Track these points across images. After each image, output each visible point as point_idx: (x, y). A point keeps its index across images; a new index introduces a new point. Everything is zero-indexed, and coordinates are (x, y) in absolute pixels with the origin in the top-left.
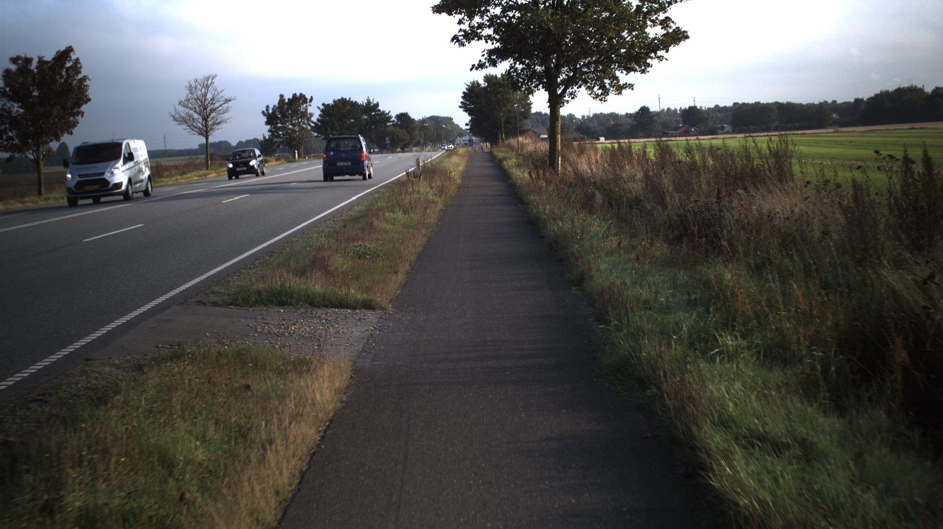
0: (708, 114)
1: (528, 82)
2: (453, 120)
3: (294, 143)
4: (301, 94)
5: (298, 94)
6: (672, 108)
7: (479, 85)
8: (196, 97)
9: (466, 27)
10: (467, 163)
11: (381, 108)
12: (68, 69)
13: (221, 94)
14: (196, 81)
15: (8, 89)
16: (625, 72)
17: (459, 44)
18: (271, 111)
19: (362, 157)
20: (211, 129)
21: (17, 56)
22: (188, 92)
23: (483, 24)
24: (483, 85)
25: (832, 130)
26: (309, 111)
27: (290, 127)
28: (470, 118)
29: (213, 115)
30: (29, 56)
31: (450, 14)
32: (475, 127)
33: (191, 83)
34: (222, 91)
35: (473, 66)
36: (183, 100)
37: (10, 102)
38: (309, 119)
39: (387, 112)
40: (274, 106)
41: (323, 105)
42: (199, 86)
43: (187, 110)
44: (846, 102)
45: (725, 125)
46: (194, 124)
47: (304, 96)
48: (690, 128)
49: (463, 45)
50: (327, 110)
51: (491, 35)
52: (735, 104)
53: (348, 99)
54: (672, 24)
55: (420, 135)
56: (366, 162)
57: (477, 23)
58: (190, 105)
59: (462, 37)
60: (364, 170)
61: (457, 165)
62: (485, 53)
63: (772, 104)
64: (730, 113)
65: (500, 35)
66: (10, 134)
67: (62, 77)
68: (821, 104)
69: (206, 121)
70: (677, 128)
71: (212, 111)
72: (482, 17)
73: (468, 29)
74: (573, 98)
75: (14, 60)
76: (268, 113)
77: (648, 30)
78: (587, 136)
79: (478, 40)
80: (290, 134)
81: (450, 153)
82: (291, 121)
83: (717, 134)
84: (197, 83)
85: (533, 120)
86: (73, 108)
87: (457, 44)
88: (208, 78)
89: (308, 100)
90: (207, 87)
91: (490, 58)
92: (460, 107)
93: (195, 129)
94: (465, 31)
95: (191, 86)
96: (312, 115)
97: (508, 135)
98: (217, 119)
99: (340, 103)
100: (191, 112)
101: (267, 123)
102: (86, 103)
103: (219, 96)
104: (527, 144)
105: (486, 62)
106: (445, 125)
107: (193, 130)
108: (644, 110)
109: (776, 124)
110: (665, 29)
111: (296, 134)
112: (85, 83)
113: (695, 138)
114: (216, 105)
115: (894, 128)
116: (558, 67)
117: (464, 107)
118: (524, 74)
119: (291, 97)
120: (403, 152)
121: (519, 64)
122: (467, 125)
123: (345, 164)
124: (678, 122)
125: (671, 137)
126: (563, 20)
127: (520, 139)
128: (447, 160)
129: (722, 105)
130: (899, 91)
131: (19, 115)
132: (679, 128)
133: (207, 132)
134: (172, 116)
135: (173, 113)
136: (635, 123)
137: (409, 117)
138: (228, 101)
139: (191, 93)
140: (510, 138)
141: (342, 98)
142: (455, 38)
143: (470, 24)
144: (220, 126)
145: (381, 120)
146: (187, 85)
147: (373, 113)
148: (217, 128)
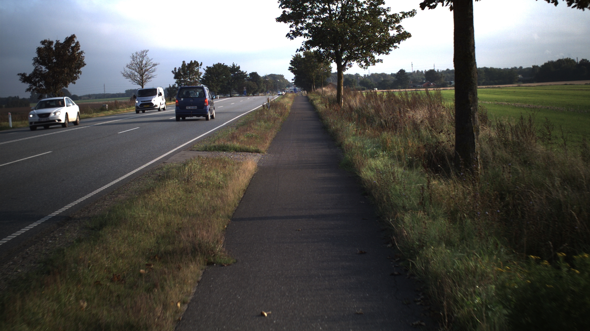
0: (441, 74)
1: (326, 58)
2: (284, 77)
4: (195, 61)
5: (193, 62)
6: (420, 70)
7: (300, 57)
8: (136, 63)
9: (294, 29)
10: (293, 102)
11: (241, 69)
12: (72, 47)
13: (151, 61)
14: (136, 53)
15: (39, 58)
16: (378, 54)
18: (177, 71)
19: (205, 102)
20: (145, 81)
21: (45, 40)
22: (132, 60)
23: (303, 27)
24: (303, 57)
26: (199, 71)
27: (189, 80)
28: (294, 76)
29: (146, 73)
30: (51, 40)
31: (285, 22)
32: (298, 81)
33: (133, 54)
34: (152, 59)
35: (298, 49)
36: (129, 64)
37: (40, 66)
38: (199, 76)
39: (245, 72)
40: (179, 68)
41: (207, 67)
42: (138, 56)
43: (131, 70)
44: (528, 68)
45: (452, 82)
46: (135, 78)
47: (197, 62)
48: (430, 83)
49: (292, 39)
50: (209, 70)
51: (307, 34)
53: (222, 64)
54: (402, 30)
55: (264, 86)
56: (209, 107)
57: (300, 27)
58: (133, 68)
59: (292, 35)
60: (207, 112)
61: (288, 102)
62: (304, 43)
65: (312, 34)
66: (41, 83)
67: (69, 52)
68: (512, 69)
69: (142, 77)
70: (422, 83)
71: (146, 71)
72: (302, 24)
73: (295, 30)
74: (350, 67)
75: (43, 42)
77: (390, 32)
78: (367, 87)
79: (300, 36)
80: (188, 84)
81: (283, 97)
82: (189, 77)
83: (447, 87)
85: (333, 77)
86: (76, 69)
87: (289, 38)
88: (143, 52)
89: (199, 65)
90: (143, 57)
91: (306, 46)
92: (289, 69)
93: (136, 81)
94: (293, 31)
95: (133, 56)
96: (201, 73)
97: (317, 87)
98: (149, 75)
99: (217, 66)
100: (133, 71)
101: (175, 78)
102: (83, 66)
103: (150, 62)
104: (327, 91)
106: (279, 79)
108: (402, 72)
109: (484, 81)
110: (399, 32)
111: (192, 84)
112: (82, 55)
113: (433, 89)
114: (148, 67)
116: (342, 51)
117: (291, 69)
118: (324, 54)
119: (189, 63)
120: (254, 96)
121: (322, 49)
122: (293, 80)
123: (193, 108)
124: (423, 79)
125: (418, 88)
126: (345, 26)
127: (324, 89)
128: (282, 100)
129: (451, 69)
131: (46, 73)
132: (423, 83)
133: (142, 83)
135: (123, 72)
136: (396, 79)
137: (258, 75)
138: (155, 65)
139: (134, 61)
141: (219, 63)
142: (288, 35)
143: (296, 27)
144: (150, 80)
145: (241, 77)
146: (131, 55)
147: (236, 72)
148: (148, 81)
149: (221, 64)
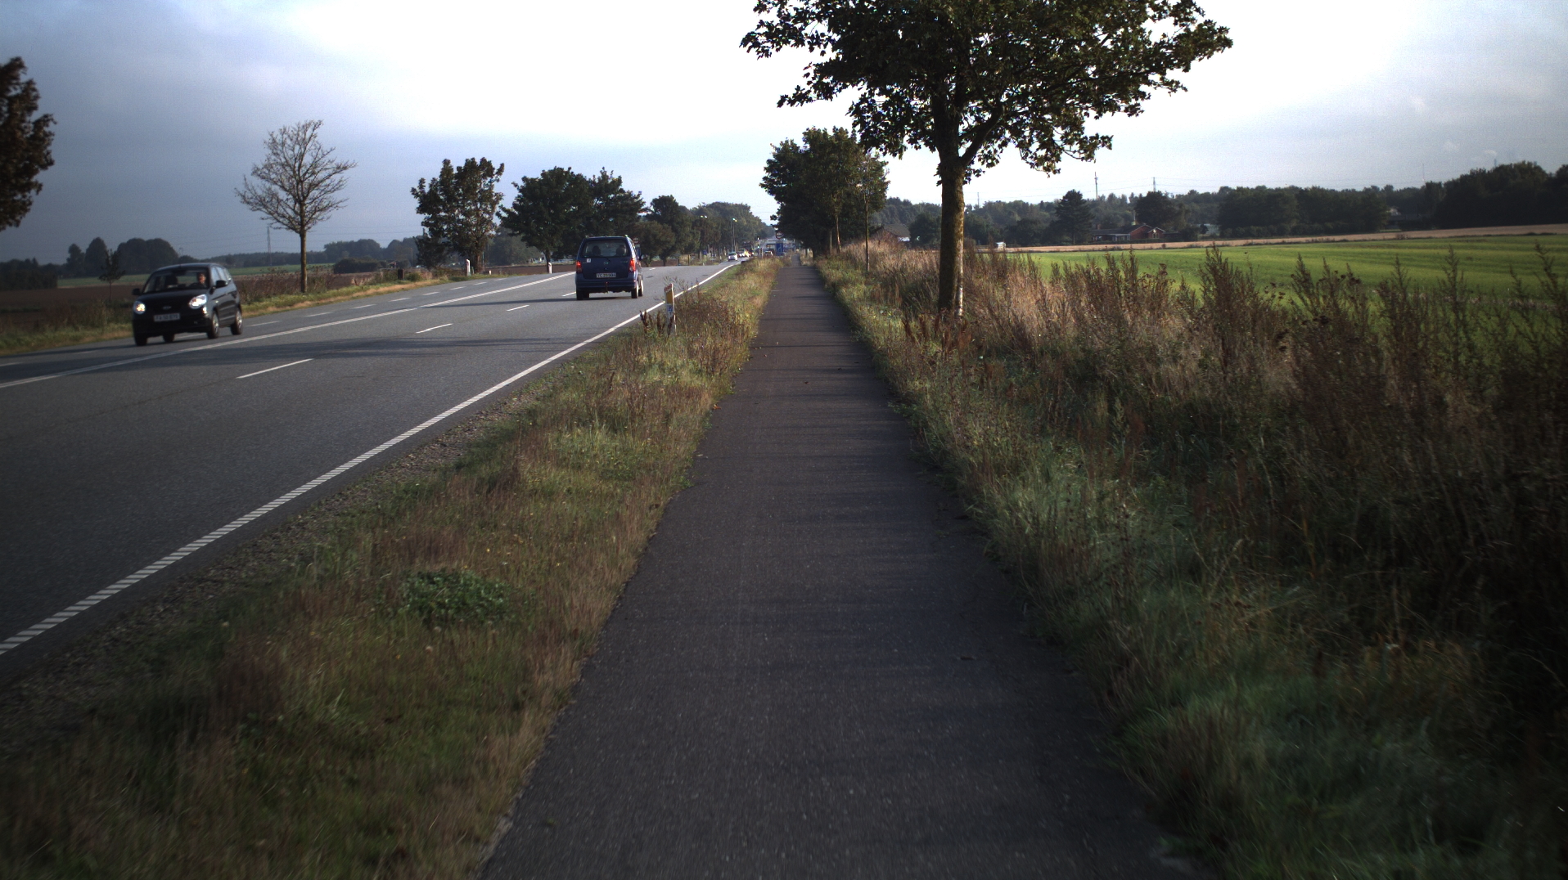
0: (1180, 205)
1: (894, 132)
2: (751, 210)
3: (468, 246)
4: (483, 160)
5: (477, 161)
6: (1118, 195)
7: (795, 147)
8: (283, 161)
9: (771, 16)
10: (772, 288)
11: (626, 186)
12: (12, 100)
13: (329, 157)
14: (284, 132)
16: (1093, 113)
17: (758, 52)
18: (427, 189)
19: (631, 265)
20: (310, 218)
22: (270, 152)
23: (806, 12)
24: (802, 148)
25: (1392, 236)
26: (495, 190)
27: (461, 217)
28: (778, 205)
29: (314, 193)
32: (787, 223)
33: (274, 136)
34: (332, 150)
35: (784, 97)
36: (261, 167)
38: (496, 204)
39: (635, 193)
40: (434, 180)
41: (524, 179)
42: (288, 141)
43: (268, 185)
44: (1408, 188)
45: (1208, 225)
46: (281, 210)
47: (489, 163)
48: (1150, 229)
49: (767, 54)
50: (531, 190)
51: (822, 35)
52: (1224, 189)
53: (566, 169)
55: (694, 234)
56: (636, 273)
57: (796, 9)
58: (273, 176)
59: (764, 38)
62: (811, 71)
63: (1285, 189)
64: (1216, 205)
65: (842, 34)
69: (302, 204)
70: (1127, 229)
71: (313, 186)
73: (777, 21)
74: (989, 166)
76: (423, 192)
78: (977, 238)
79: (796, 45)
80: (460, 230)
81: (743, 268)
82: (463, 207)
83: (1196, 239)
84: (285, 136)
85: (888, 213)
87: (753, 50)
88: (305, 127)
89: (495, 171)
90: (304, 143)
91: (820, 81)
92: (762, 186)
93: (281, 220)
94: (770, 26)
95: (274, 141)
96: (499, 197)
97: (846, 240)
98: (321, 201)
99: (552, 177)
100: (275, 188)
101: (421, 210)
102: (44, 167)
103: (326, 160)
104: (883, 254)
105: (809, 91)
106: (737, 217)
107: (279, 221)
108: (1073, 197)
109: (1294, 224)
110: (1182, 25)
111: (470, 230)
112: (46, 129)
113: (1160, 245)
114: (321, 176)
115: (1499, 233)
117: (769, 186)
119: (462, 164)
121: (879, 95)
122: (773, 218)
123: (608, 275)
124: (1127, 218)
125: (1118, 243)
128: (733, 285)
129: (1201, 191)
130: (1502, 171)
132: (1131, 228)
133: (302, 224)
134: (241, 195)
135: (242, 189)
136: (1056, 219)
137: (675, 204)
138: (340, 169)
139: (276, 154)
140: (850, 243)
141: (556, 168)
142: (750, 40)
143: (779, 11)
144: (325, 215)
145: (625, 208)
146: (268, 139)
147: (612, 196)
148: (320, 218)
149: (562, 169)
